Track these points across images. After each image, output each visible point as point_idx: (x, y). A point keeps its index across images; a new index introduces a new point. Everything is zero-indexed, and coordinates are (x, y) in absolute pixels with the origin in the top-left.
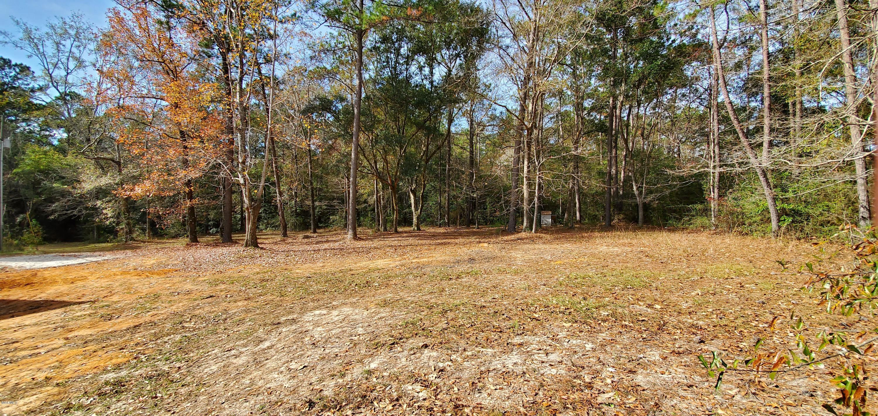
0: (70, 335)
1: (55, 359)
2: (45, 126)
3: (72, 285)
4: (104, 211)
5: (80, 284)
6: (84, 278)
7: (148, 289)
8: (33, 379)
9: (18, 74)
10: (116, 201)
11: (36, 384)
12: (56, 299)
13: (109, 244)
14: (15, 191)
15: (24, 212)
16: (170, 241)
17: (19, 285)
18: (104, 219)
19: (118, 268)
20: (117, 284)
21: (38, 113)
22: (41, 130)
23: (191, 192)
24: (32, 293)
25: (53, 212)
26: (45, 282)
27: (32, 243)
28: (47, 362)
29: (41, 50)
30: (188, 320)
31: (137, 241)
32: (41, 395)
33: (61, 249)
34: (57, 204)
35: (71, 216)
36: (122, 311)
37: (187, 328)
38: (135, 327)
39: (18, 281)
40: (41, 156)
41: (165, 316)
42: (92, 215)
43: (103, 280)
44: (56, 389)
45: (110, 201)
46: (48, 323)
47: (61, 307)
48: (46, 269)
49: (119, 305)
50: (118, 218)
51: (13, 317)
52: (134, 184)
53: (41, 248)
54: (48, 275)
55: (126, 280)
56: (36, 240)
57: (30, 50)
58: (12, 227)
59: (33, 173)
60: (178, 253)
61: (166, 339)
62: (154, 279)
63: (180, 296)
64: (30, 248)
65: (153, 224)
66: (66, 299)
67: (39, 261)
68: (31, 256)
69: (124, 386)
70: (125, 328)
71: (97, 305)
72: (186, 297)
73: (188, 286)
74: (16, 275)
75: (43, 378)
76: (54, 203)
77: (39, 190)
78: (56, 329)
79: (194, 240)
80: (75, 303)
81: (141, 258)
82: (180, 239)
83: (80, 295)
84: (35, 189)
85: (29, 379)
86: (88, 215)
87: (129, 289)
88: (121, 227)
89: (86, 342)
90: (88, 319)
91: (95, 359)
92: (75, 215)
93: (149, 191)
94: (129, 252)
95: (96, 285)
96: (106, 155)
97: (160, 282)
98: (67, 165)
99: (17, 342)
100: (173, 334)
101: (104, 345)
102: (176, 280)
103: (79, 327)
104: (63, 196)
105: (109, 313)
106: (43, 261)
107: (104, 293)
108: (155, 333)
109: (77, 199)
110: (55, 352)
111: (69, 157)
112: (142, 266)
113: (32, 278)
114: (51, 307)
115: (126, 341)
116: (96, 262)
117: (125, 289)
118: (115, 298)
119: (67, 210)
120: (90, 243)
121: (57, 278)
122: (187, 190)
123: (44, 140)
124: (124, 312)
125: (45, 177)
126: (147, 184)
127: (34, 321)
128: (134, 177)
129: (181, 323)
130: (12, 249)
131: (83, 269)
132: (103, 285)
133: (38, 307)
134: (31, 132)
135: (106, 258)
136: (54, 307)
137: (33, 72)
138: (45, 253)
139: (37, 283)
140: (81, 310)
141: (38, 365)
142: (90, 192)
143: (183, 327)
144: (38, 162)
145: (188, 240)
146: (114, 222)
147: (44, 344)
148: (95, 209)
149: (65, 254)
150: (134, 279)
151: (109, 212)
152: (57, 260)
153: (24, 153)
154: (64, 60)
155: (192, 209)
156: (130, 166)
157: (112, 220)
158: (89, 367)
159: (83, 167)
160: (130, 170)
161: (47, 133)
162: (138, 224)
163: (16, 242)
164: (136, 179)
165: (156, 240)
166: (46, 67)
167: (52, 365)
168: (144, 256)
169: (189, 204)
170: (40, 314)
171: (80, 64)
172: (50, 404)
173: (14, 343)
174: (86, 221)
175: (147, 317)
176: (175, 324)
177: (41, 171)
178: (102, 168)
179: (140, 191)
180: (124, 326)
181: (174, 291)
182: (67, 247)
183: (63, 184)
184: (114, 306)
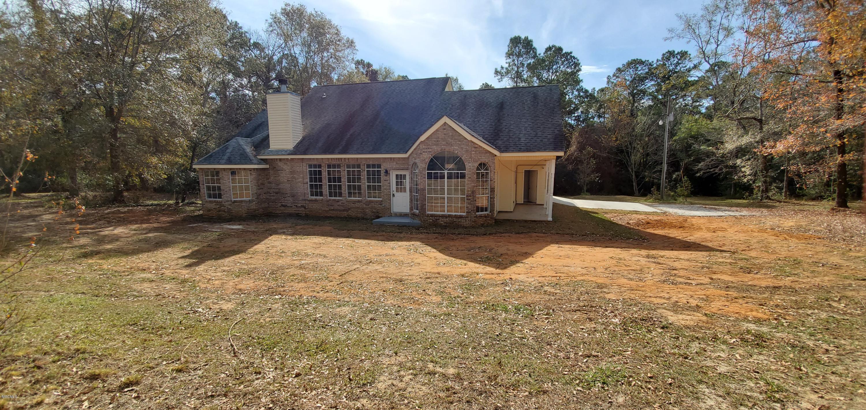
0: (714, 277)
1: (703, 292)
2: (698, 98)
3: (713, 234)
4: (743, 169)
5: (720, 234)
6: (724, 230)
7: (787, 252)
8: (688, 302)
9: (679, 60)
10: (755, 159)
11: (689, 307)
12: (702, 243)
13: (744, 201)
14: (673, 154)
15: (678, 170)
16: (810, 203)
17: (675, 227)
18: (743, 176)
19: (755, 225)
20: (755, 241)
21: (693, 88)
22: (693, 103)
23: (843, 145)
24: (685, 235)
25: (699, 170)
26: (692, 228)
27: (683, 195)
28: (697, 293)
29: (697, 33)
30: (837, 299)
31: (773, 200)
32: (694, 318)
33: (703, 202)
34: (702, 164)
35: (713, 174)
36: (760, 268)
37: (835, 308)
38: (775, 287)
39: (675, 224)
40: (693, 124)
41: (808, 287)
42: (730, 173)
43: (741, 235)
44: (705, 318)
45: (749, 159)
46: (697, 262)
47: (707, 251)
48: (693, 217)
49: (758, 261)
50: (755, 176)
51: (672, 250)
52: (775, 141)
53: (689, 200)
54: (695, 222)
55: (763, 238)
56: (686, 193)
57: (689, 36)
58: (670, 182)
59: (687, 139)
60: (821, 218)
61: (809, 312)
62: (793, 242)
63: (825, 268)
64: (681, 199)
65: (791, 183)
66: (710, 244)
67: (688, 210)
68: (682, 205)
69: (765, 342)
70: (765, 286)
71: (736, 255)
72: (833, 271)
73: (835, 259)
74: (673, 218)
75: (694, 305)
76: (700, 163)
77: (690, 152)
78: (703, 268)
79: (843, 204)
80: (717, 250)
81: (777, 218)
82: (824, 202)
83: (721, 243)
84: (687, 151)
85: (685, 301)
86: (727, 173)
87: (766, 248)
88: (757, 185)
89: (727, 287)
90: (729, 266)
91: (737, 305)
92: (716, 173)
93: (791, 147)
94: (765, 211)
95: (735, 238)
96: (748, 115)
97: (800, 247)
98: (713, 129)
99: (676, 270)
100: (818, 309)
101: (745, 295)
102: (819, 249)
103: (721, 272)
104: (708, 157)
105: (748, 266)
106: (690, 210)
107: (743, 247)
108: (796, 300)
109: (719, 158)
110: (703, 287)
111: (715, 121)
112: (779, 227)
113: (684, 223)
114: (698, 249)
115: (765, 298)
116: (734, 216)
117: (762, 247)
118: (753, 254)
119: (711, 169)
120: (727, 199)
121: (702, 226)
122: (838, 142)
123: (695, 110)
124: (762, 269)
125: (695, 141)
126: (791, 139)
127: (686, 257)
128: (775, 134)
129: (827, 300)
130: (670, 198)
131: (723, 221)
132: (741, 239)
133: (689, 247)
134: (686, 105)
135: (743, 214)
136: (701, 249)
137: (690, 55)
138: (692, 204)
139: (687, 227)
140: (722, 258)
141: (691, 293)
142: (731, 152)
143: (830, 306)
144: (690, 130)
145: (833, 204)
146: (751, 180)
147: (695, 277)
148: (734, 167)
149: (707, 206)
150: (772, 239)
151: (747, 170)
152: (701, 210)
153: (681, 123)
154: (715, 34)
155: (843, 166)
156: (772, 122)
157: (750, 177)
158: (731, 310)
159: (727, 129)
160: (771, 126)
161: (698, 104)
162: (775, 182)
163: (672, 193)
164: (777, 136)
165: (794, 201)
166: (701, 46)
167: (701, 297)
168: (781, 216)
169: (839, 159)
170: (691, 252)
171: (729, 32)
172: (701, 328)
173: (674, 270)
174: (725, 178)
175: (787, 281)
176: (819, 298)
177: (692, 137)
178: (744, 128)
179: (781, 148)
180: (764, 284)
181: (817, 261)
182: (708, 200)
183: (709, 146)
184: (753, 261)
